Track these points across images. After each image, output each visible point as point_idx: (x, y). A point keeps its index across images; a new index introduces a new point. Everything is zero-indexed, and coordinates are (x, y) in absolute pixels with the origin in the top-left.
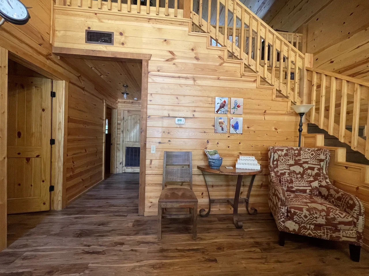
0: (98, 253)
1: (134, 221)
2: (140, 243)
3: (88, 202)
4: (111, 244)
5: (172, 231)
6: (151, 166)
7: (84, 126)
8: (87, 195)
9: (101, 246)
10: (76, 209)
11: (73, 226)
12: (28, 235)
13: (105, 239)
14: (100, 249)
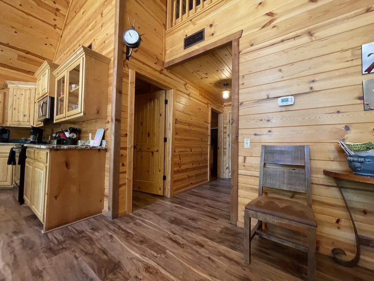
0: (178, 244)
1: (223, 227)
2: (220, 254)
3: (190, 197)
4: (193, 241)
5: (270, 260)
6: (246, 164)
7: (189, 127)
8: (192, 191)
9: (183, 238)
10: (180, 200)
11: (171, 212)
12: (145, 209)
13: (189, 234)
14: (181, 241)
